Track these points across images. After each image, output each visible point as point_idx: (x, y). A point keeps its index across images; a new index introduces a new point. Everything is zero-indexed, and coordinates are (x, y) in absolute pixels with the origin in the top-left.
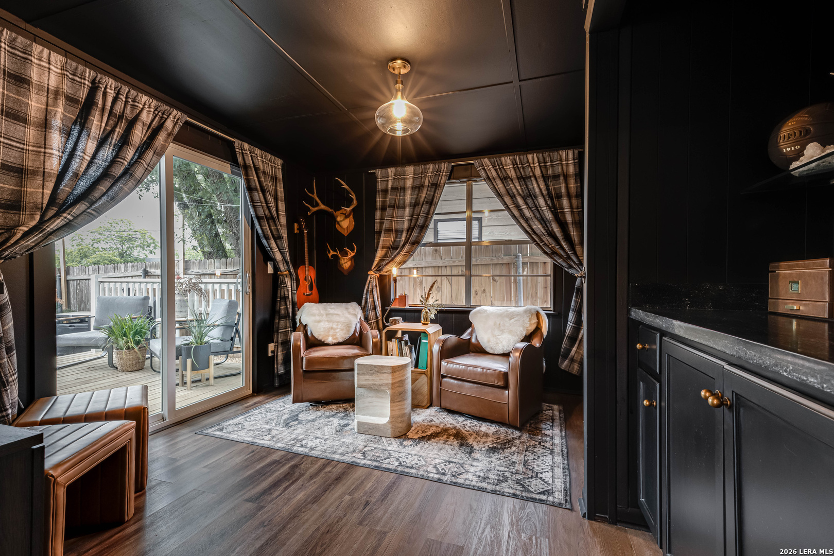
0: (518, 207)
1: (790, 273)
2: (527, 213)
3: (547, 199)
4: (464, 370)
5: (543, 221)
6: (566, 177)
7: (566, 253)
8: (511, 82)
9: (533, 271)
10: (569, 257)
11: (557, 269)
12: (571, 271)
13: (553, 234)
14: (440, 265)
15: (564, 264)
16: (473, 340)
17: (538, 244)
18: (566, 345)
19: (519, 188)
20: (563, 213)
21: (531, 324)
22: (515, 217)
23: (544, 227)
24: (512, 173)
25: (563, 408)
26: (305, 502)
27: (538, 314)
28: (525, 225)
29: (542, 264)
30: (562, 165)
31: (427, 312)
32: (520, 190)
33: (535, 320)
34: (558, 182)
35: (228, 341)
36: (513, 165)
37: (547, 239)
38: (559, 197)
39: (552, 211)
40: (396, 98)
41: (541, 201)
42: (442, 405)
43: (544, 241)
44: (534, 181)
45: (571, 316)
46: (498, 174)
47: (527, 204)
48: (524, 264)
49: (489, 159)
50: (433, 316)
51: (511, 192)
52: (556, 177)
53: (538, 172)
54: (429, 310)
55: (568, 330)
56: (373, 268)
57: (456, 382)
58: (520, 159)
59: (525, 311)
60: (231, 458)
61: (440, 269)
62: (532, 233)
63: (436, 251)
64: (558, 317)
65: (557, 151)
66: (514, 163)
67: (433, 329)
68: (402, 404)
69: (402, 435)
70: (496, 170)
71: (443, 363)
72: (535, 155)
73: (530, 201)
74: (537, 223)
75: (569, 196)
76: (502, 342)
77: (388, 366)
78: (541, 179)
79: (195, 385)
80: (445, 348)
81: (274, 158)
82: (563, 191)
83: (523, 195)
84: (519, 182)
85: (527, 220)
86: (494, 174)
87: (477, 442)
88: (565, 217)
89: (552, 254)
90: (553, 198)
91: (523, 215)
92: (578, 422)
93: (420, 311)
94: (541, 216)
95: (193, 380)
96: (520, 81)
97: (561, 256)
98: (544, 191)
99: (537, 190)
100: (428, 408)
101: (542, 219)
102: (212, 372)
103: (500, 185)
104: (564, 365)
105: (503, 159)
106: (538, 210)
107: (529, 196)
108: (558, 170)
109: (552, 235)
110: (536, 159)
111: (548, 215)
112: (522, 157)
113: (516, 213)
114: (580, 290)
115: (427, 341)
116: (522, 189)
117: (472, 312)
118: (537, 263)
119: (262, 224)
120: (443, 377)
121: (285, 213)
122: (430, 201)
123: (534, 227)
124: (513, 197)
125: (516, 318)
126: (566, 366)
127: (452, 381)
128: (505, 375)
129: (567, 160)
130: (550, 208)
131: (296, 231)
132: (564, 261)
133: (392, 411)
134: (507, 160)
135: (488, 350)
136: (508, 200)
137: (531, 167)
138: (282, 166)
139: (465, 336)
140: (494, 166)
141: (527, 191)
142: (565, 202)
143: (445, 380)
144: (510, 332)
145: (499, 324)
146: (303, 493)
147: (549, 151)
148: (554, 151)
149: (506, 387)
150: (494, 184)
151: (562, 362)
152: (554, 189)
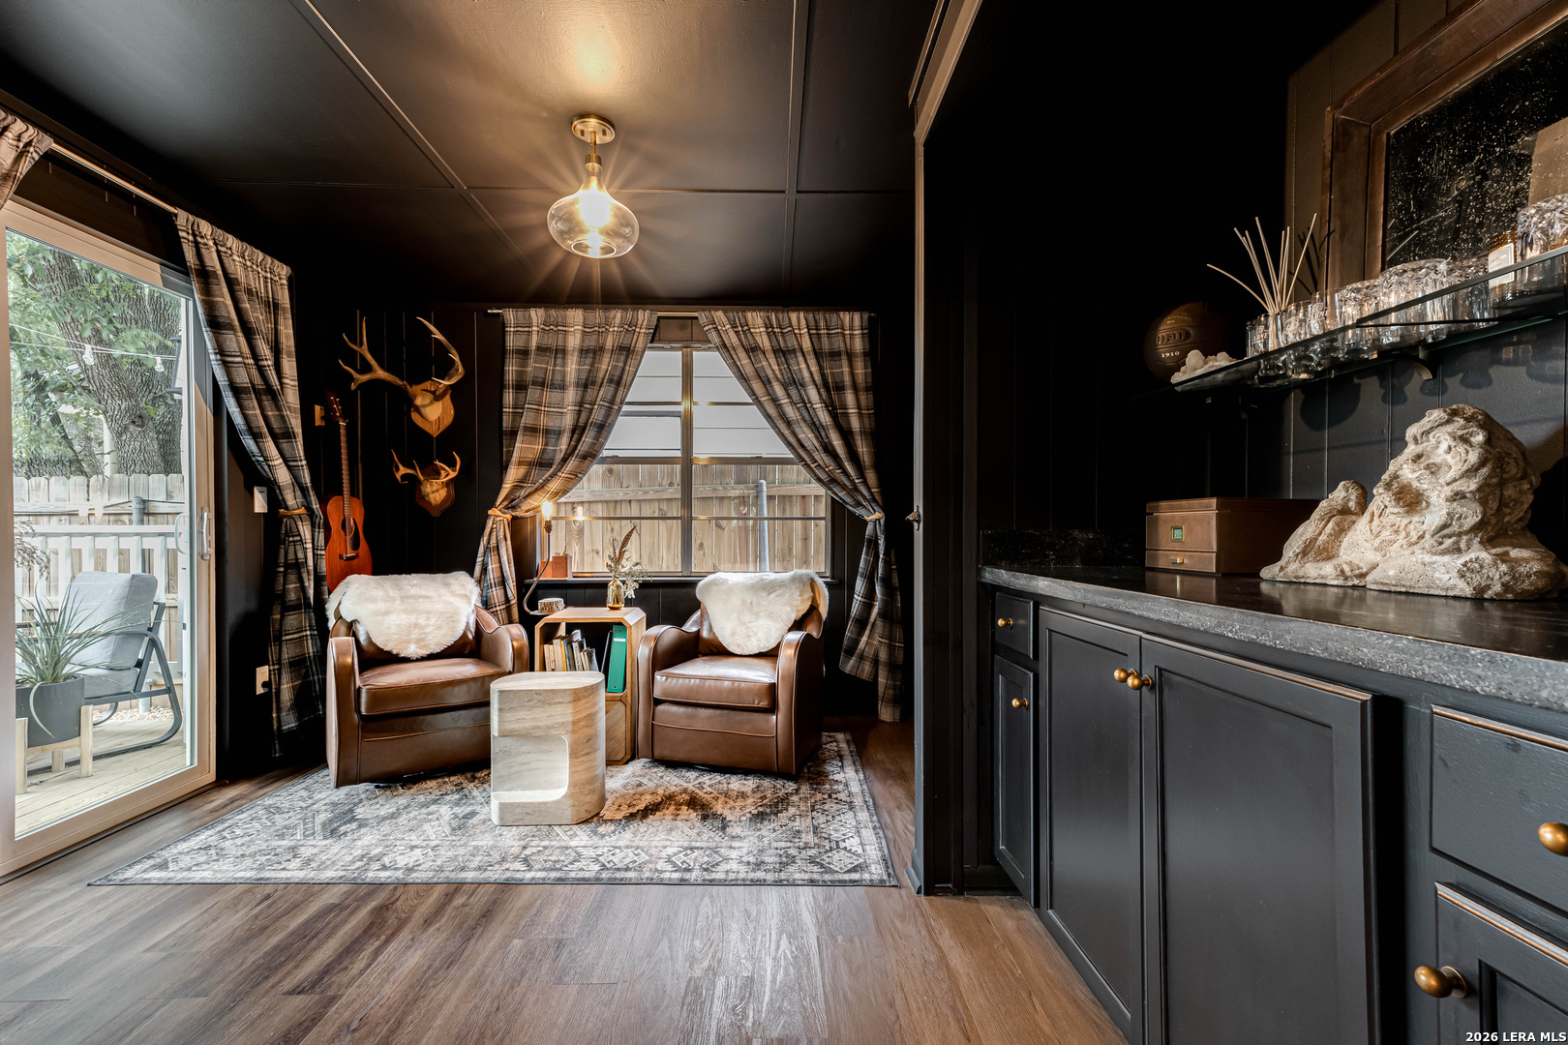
0: (775, 400)
1: (1171, 516)
2: (791, 412)
3: (822, 390)
4: (698, 686)
5: (815, 427)
6: (850, 356)
7: (852, 481)
8: (784, 192)
9: (784, 510)
10: (856, 489)
11: (837, 508)
12: (859, 511)
13: (830, 448)
14: (618, 498)
15: (848, 500)
16: (705, 634)
17: (807, 466)
18: (852, 633)
19: (776, 368)
20: (846, 415)
21: (803, 601)
22: (770, 417)
23: (817, 438)
24: (765, 342)
25: (852, 736)
26: (429, 968)
27: (812, 583)
28: (786, 432)
29: (799, 499)
30: (844, 335)
31: (618, 587)
32: (777, 372)
33: (809, 594)
34: (838, 363)
35: (129, 669)
36: (767, 328)
37: (822, 458)
38: (840, 388)
39: (829, 411)
40: (587, 186)
41: (812, 394)
42: (656, 754)
43: (816, 461)
44: (801, 359)
45: (860, 585)
46: (740, 340)
47: (789, 396)
48: (770, 498)
49: (725, 312)
50: (631, 594)
51: (762, 374)
52: (835, 355)
53: (806, 344)
54: (624, 582)
55: (855, 608)
56: (498, 504)
57: (681, 710)
58: (777, 318)
59: (793, 579)
60: (215, 920)
61: (618, 506)
62: (797, 446)
63: (611, 471)
64: (840, 586)
65: (837, 311)
66: (768, 325)
67: (634, 616)
68: (592, 758)
69: (593, 817)
70: (738, 335)
71: (658, 677)
72: (802, 314)
73: (793, 392)
74: (806, 429)
75: (855, 388)
76: (756, 634)
77: (565, 690)
78: (812, 356)
79: (36, 779)
80: (660, 649)
81: (272, 262)
82: (847, 378)
83: (782, 381)
84: (776, 358)
85: (789, 423)
86: (734, 339)
87: (730, 809)
88: (849, 423)
89: (830, 482)
90: (831, 389)
91: (783, 416)
92: (878, 756)
93: (604, 586)
94: (812, 419)
95: (34, 766)
96: (798, 192)
97: (843, 487)
98: (817, 377)
99: (806, 374)
100: (627, 763)
101: (814, 423)
102: (88, 743)
103: (744, 360)
104: (849, 666)
105: (749, 315)
106: (807, 408)
107: (793, 383)
108: (839, 344)
109: (829, 450)
110: (803, 322)
111: (824, 417)
112: (780, 316)
113: (771, 410)
114: (873, 543)
115: (624, 640)
116: (780, 370)
117: (700, 584)
118: (791, 496)
119: (246, 403)
120: (658, 702)
121: (296, 383)
122: (615, 378)
123: (801, 436)
124: (766, 383)
125: (779, 592)
126: (853, 667)
127: (675, 709)
128: (772, 688)
129: (852, 328)
130: (827, 407)
131: (318, 422)
132: (849, 494)
133: (572, 773)
134: (756, 318)
135: (732, 649)
136: (757, 386)
137: (795, 334)
138: (290, 279)
139: (690, 627)
140: (734, 326)
141: (790, 375)
142: (850, 398)
143: (661, 708)
144: (770, 616)
145: (751, 603)
146: (419, 953)
147: (825, 311)
148: (831, 311)
149: (772, 709)
150: (735, 357)
151: (846, 662)
152: (832, 374)
